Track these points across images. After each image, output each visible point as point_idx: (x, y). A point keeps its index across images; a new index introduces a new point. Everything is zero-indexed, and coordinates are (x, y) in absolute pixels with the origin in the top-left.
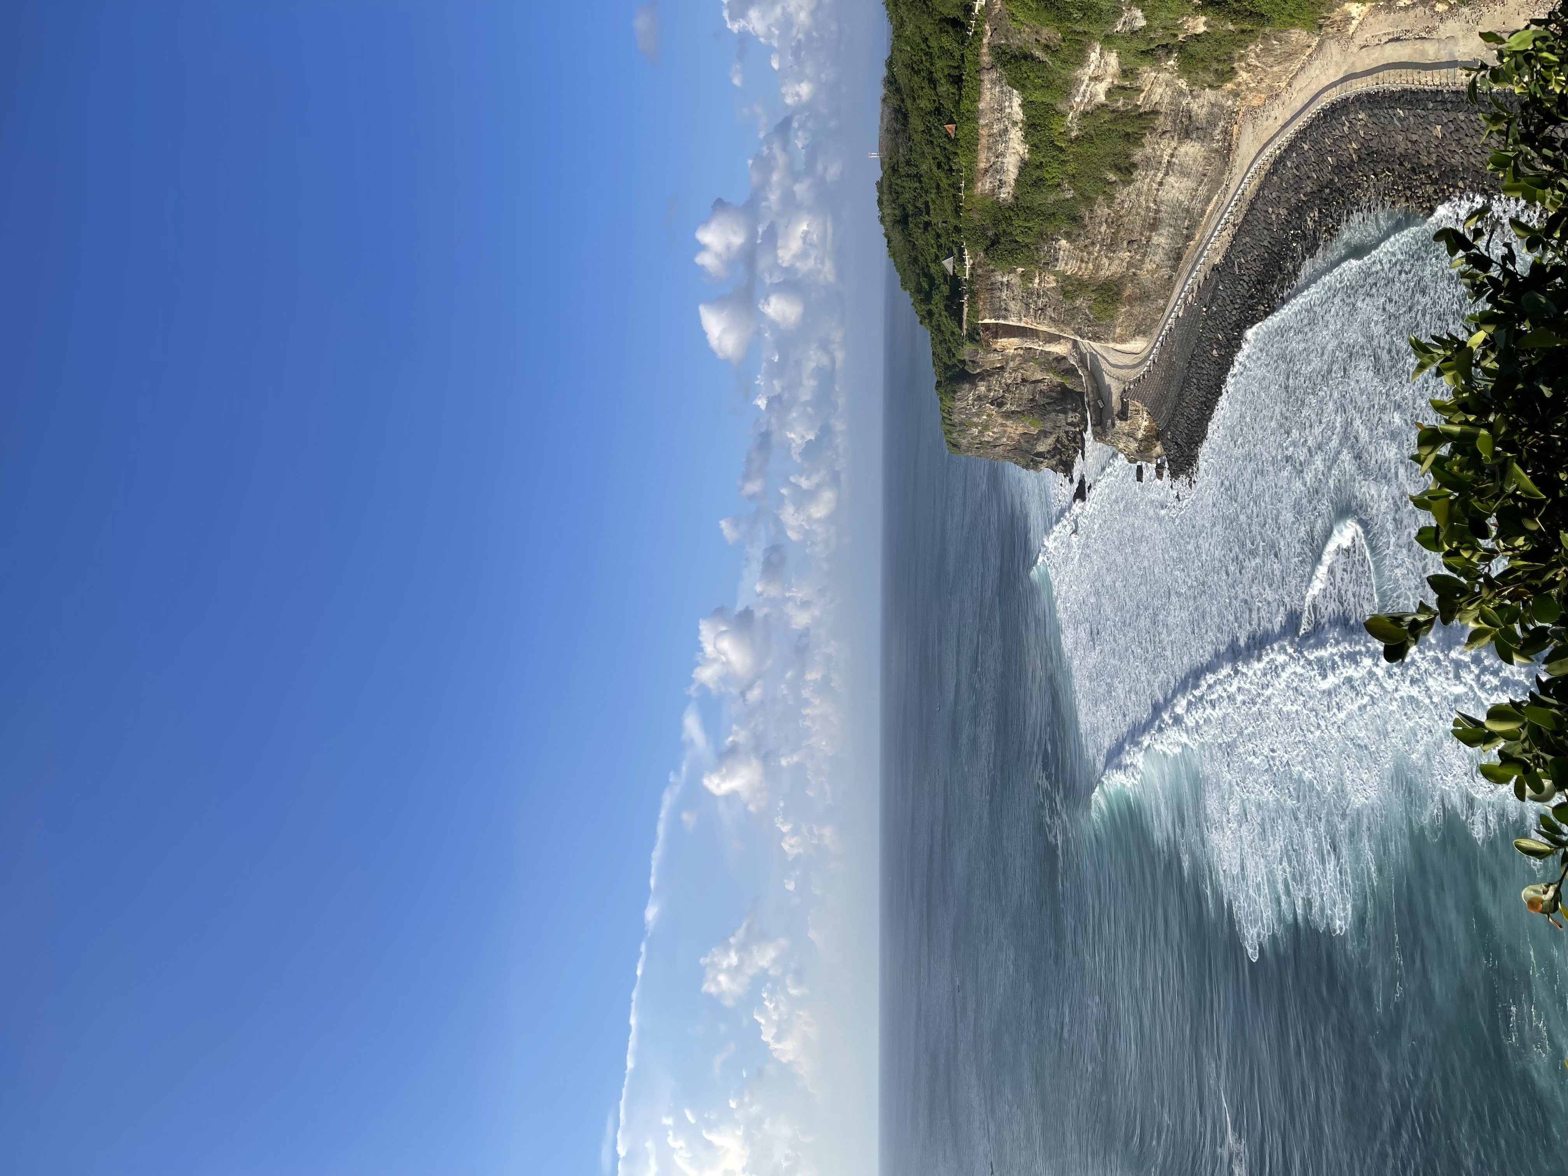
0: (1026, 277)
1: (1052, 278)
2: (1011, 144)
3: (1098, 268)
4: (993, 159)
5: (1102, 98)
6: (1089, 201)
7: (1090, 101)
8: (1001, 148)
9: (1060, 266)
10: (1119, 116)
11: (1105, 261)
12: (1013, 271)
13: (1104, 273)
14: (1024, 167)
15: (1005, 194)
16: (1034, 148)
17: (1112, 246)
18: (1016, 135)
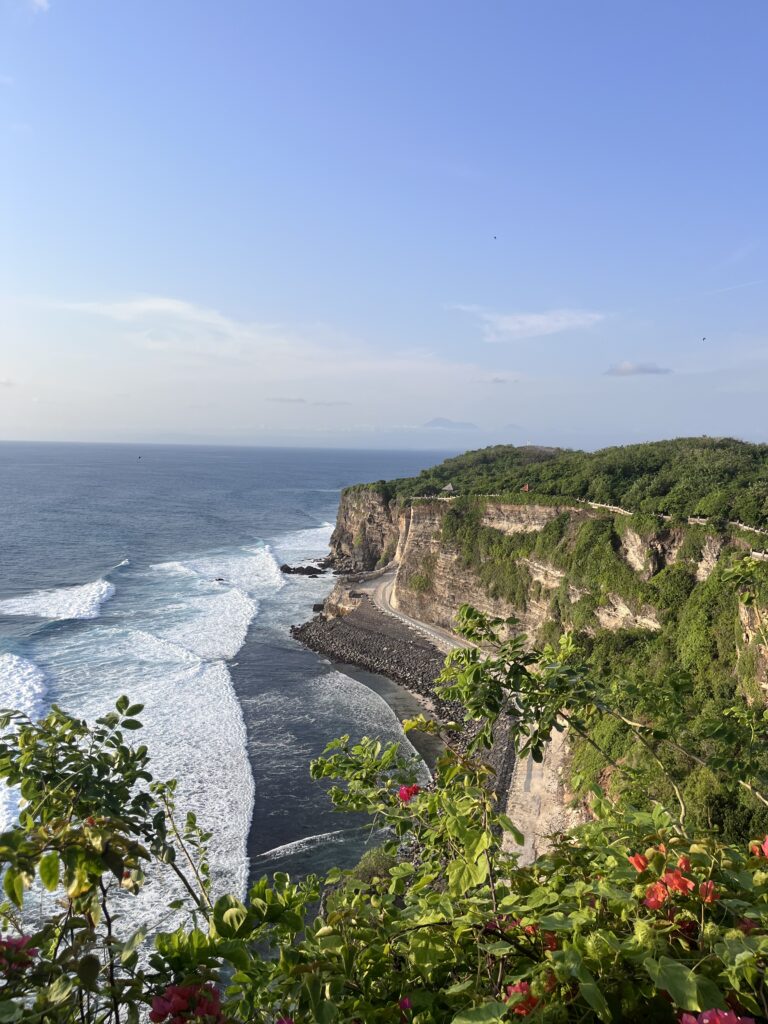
0: (437, 535)
1: (436, 551)
2: (514, 525)
3: (440, 578)
4: (506, 514)
5: (536, 579)
6: (479, 572)
7: (534, 572)
8: (512, 519)
9: (442, 556)
10: (525, 589)
11: (443, 583)
12: (441, 526)
13: (437, 582)
14: (501, 533)
15: (486, 521)
16: (511, 539)
17: (452, 586)
18: (519, 528)
